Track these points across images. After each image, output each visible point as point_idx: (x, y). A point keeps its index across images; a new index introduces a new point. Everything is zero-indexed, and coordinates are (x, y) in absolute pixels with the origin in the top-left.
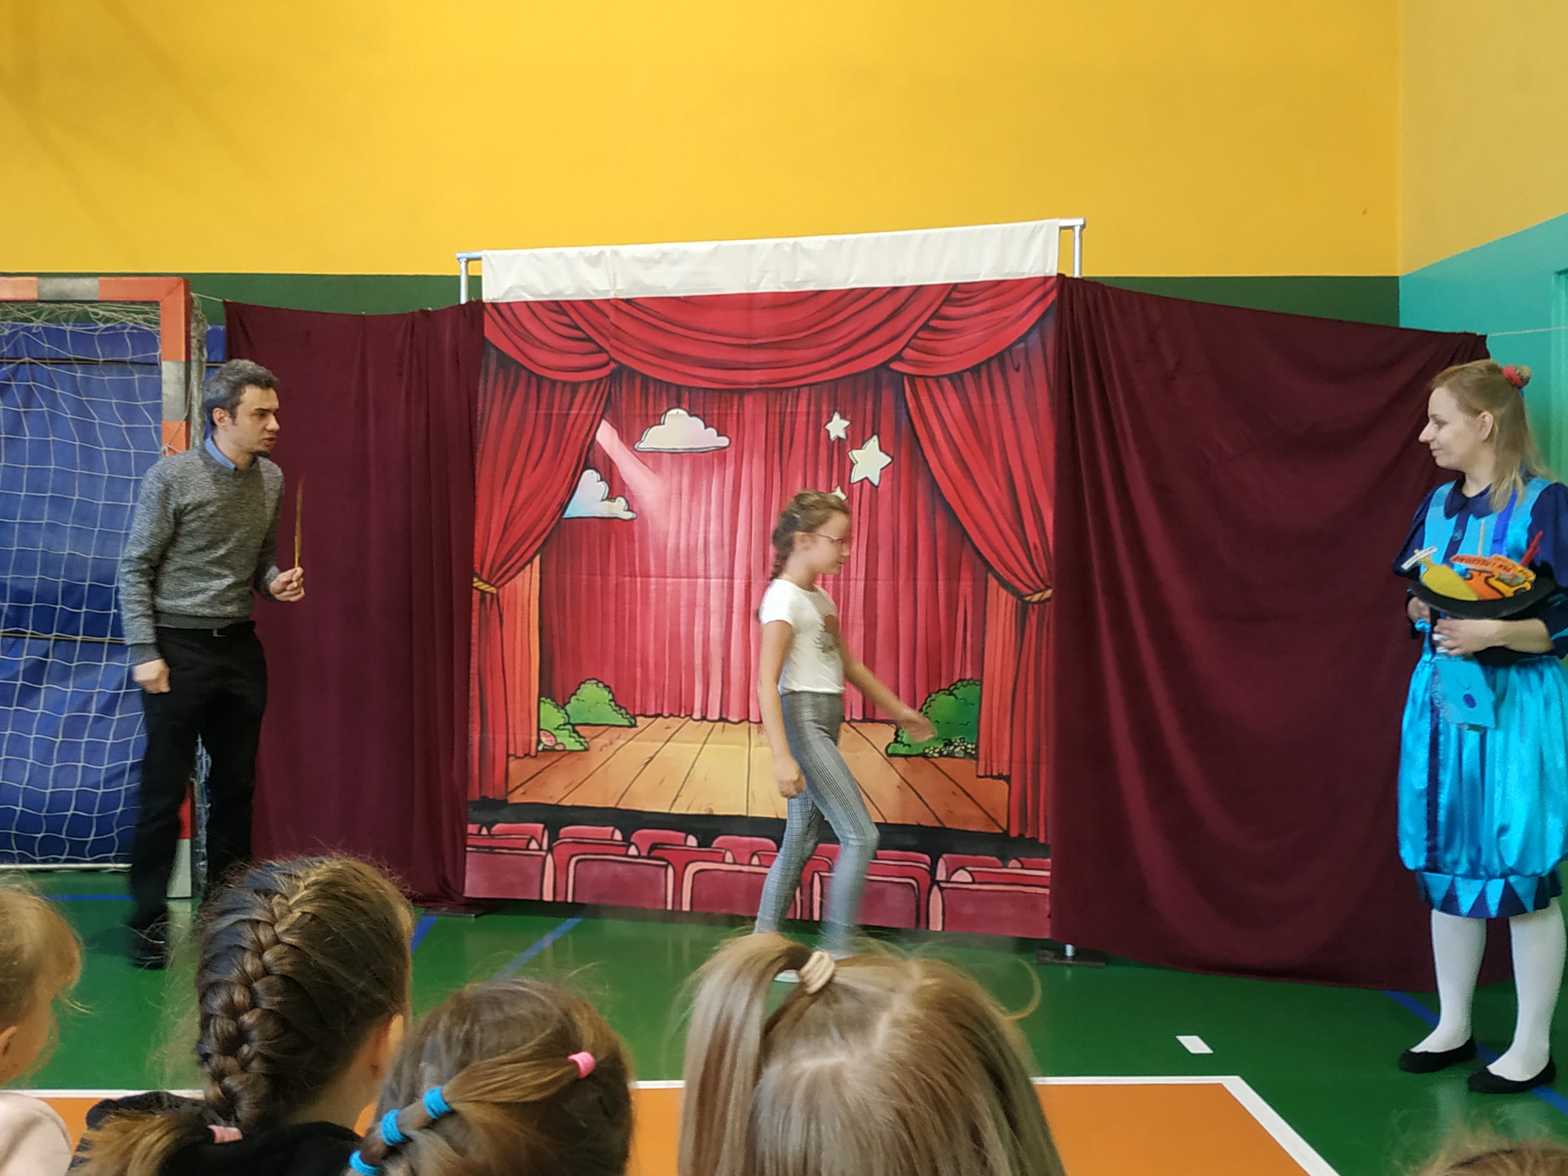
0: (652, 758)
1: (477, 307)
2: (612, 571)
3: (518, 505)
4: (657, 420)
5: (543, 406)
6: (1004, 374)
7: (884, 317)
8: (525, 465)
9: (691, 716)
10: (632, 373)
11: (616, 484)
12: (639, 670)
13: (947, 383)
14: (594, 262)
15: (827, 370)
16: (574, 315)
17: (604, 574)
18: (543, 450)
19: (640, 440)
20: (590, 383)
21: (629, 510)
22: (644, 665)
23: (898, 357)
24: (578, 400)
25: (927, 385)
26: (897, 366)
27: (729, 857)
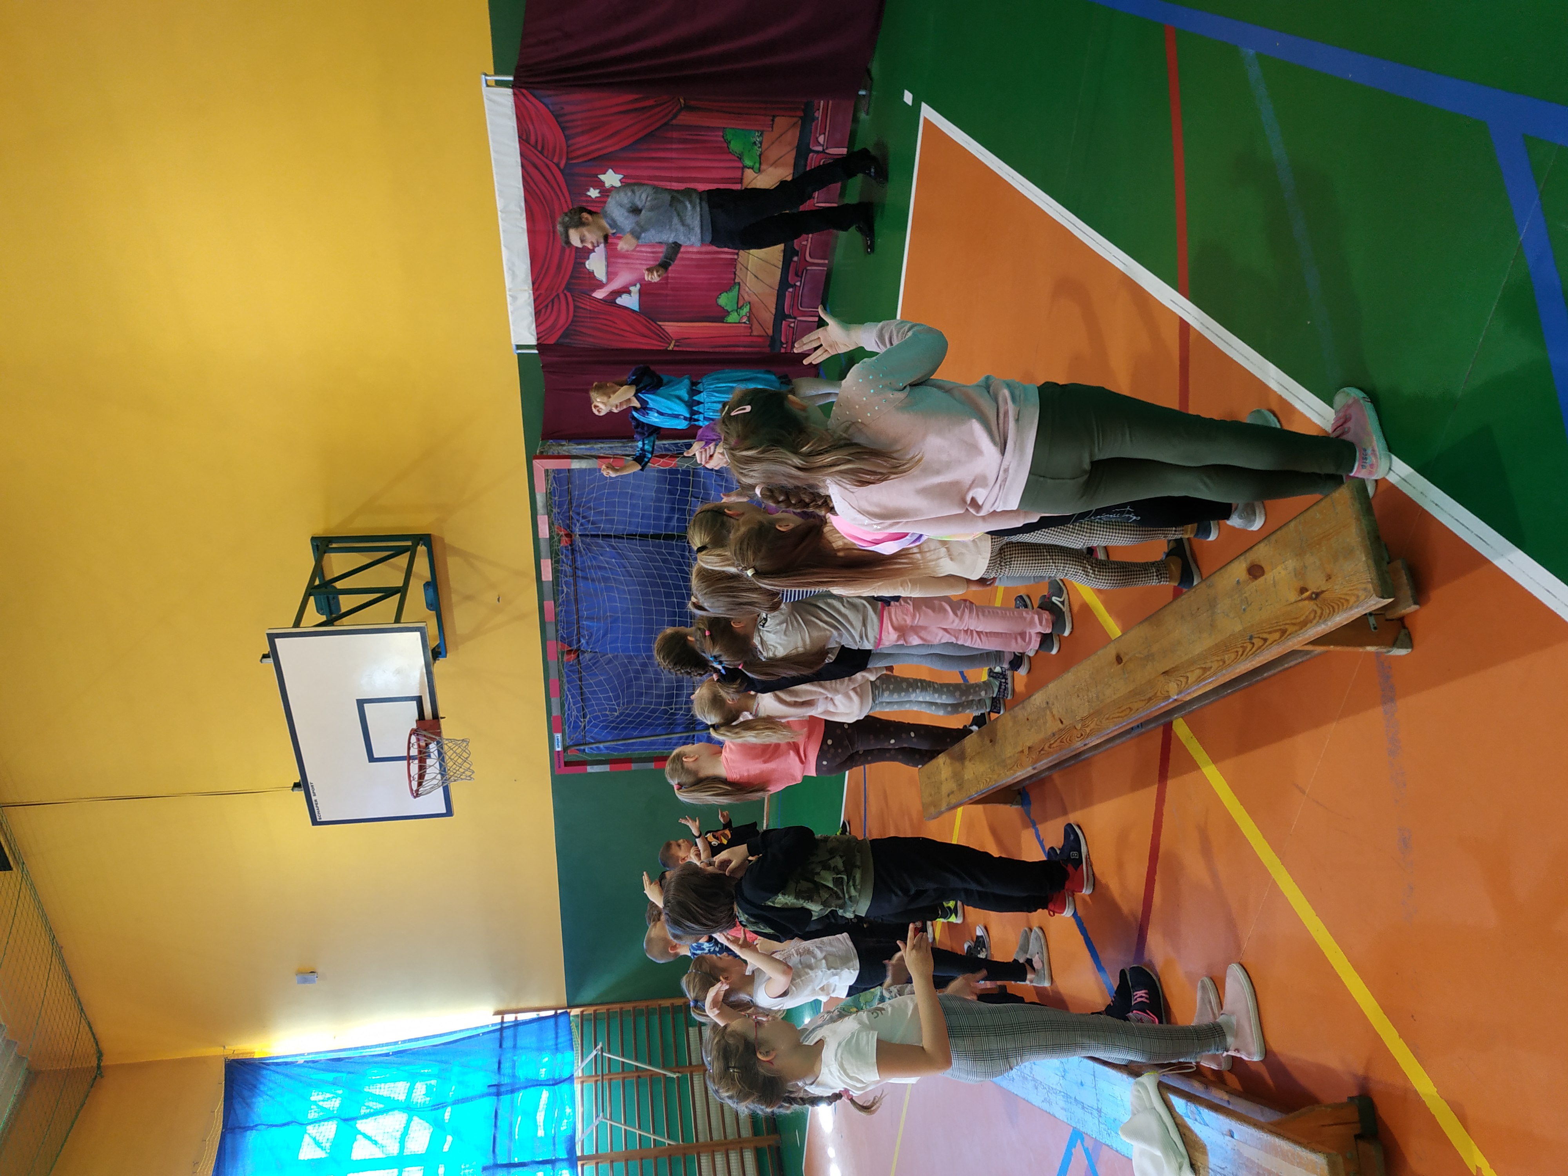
0: (755, 276)
1: (539, 346)
2: (665, 292)
3: (632, 330)
4: (591, 274)
5: (586, 320)
6: (565, 115)
7: (537, 171)
8: (615, 327)
9: (736, 260)
10: (568, 284)
11: (623, 290)
12: (713, 281)
13: (570, 142)
14: (514, 298)
15: (565, 198)
16: (541, 307)
17: (667, 295)
18: (606, 320)
19: (601, 281)
20: (574, 300)
21: (635, 285)
22: (710, 279)
23: (558, 165)
24: (583, 306)
25: (571, 152)
26: (562, 165)
27: (804, 243)
